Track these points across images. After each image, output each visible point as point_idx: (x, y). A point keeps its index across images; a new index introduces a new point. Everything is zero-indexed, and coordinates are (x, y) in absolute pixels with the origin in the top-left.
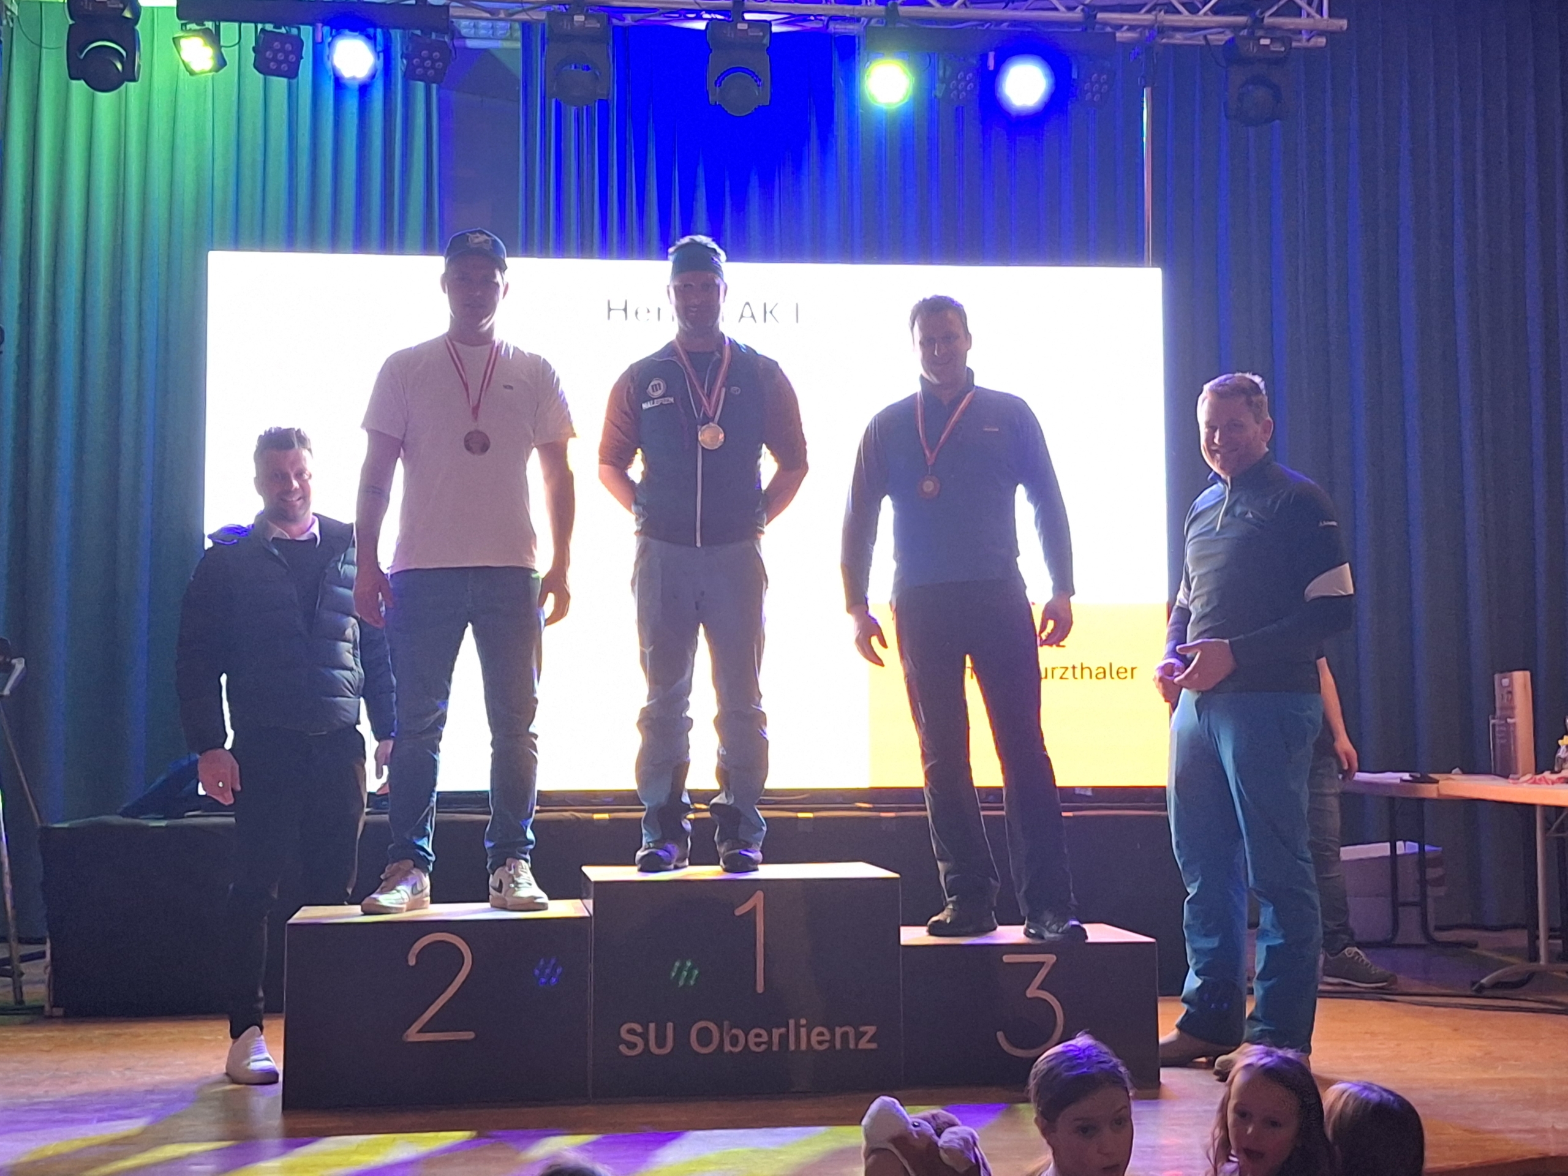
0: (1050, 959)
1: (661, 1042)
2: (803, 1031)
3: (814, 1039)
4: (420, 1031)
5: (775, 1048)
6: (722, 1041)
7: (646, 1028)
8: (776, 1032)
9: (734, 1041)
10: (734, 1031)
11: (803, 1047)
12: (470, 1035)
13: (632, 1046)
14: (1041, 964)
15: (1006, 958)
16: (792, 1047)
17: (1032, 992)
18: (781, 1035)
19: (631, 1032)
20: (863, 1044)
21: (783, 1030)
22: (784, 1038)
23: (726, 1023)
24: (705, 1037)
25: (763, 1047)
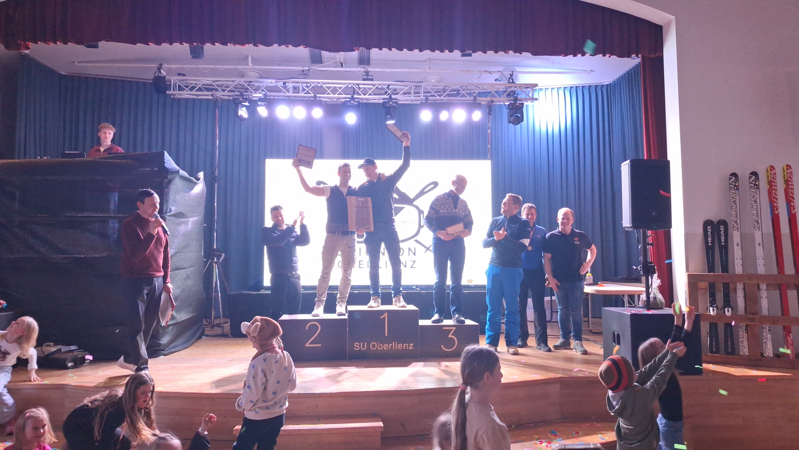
0: (454, 328)
1: (364, 347)
2: (396, 345)
3: (399, 347)
4: (309, 344)
5: (390, 349)
6: (377, 347)
7: (360, 344)
8: (390, 345)
9: (380, 347)
10: (381, 345)
11: (396, 348)
12: (320, 345)
13: (357, 348)
14: (452, 330)
15: (444, 328)
16: (394, 348)
17: (450, 336)
18: (391, 346)
19: (357, 345)
20: (410, 348)
21: (392, 345)
22: (392, 347)
23: (378, 343)
24: (374, 346)
25: (387, 348)
